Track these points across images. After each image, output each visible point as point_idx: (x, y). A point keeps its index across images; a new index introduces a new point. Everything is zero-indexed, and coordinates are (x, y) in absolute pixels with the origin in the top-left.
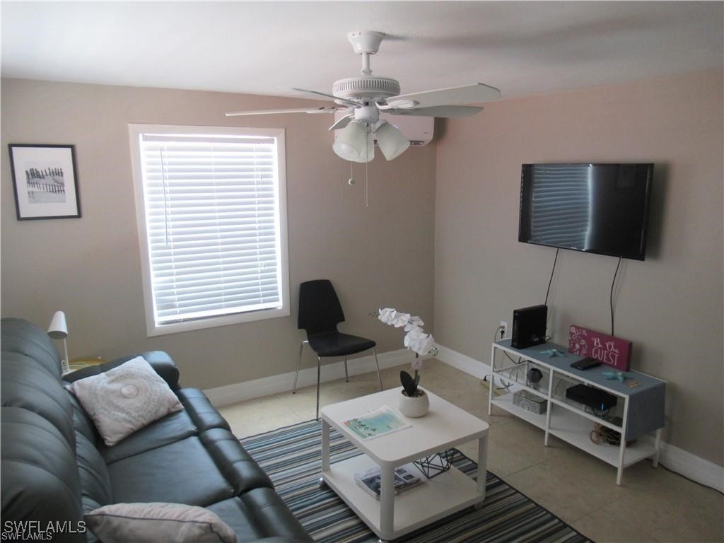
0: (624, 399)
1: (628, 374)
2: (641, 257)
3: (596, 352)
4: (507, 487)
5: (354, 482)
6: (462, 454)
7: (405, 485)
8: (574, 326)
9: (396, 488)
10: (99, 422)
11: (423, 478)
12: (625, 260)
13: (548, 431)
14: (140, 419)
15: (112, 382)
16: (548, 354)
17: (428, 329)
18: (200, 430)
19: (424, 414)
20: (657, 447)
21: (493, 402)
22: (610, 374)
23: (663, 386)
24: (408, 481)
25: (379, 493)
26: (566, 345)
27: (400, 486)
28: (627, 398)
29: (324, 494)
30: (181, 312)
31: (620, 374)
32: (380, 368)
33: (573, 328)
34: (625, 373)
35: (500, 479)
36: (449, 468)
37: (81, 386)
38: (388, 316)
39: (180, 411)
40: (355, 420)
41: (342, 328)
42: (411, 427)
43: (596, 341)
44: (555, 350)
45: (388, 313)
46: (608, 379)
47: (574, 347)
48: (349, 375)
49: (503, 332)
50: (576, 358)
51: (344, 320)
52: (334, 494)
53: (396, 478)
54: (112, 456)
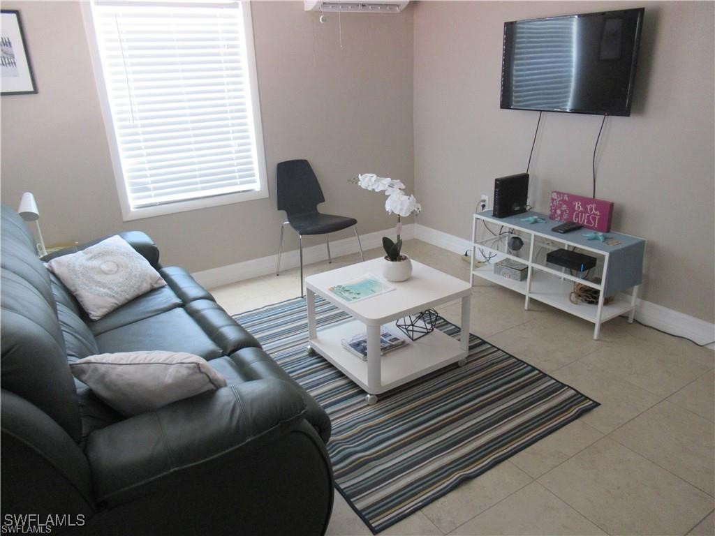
0: (603, 257)
1: (608, 235)
2: (626, 113)
3: (577, 216)
4: (489, 346)
5: (341, 347)
6: (445, 320)
7: (391, 347)
8: (555, 192)
9: (382, 349)
10: (81, 297)
11: (408, 340)
12: (609, 116)
13: (528, 295)
14: (123, 294)
15: (91, 259)
16: (528, 221)
17: (408, 191)
18: (185, 303)
19: (407, 279)
20: (633, 304)
21: (475, 273)
22: (590, 234)
23: (642, 244)
24: (393, 343)
25: (365, 354)
26: (548, 212)
27: (386, 348)
28: (607, 255)
29: (313, 360)
30: (156, 195)
31: (600, 234)
32: (363, 249)
33: (555, 194)
34: (605, 234)
35: (482, 340)
36: (433, 330)
37: (58, 263)
38: (368, 181)
39: (163, 287)
40: (339, 287)
41: (322, 208)
42: (395, 290)
43: (577, 205)
44: (536, 217)
45: (367, 179)
46: (589, 240)
47: (555, 212)
48: (332, 257)
49: (484, 206)
50: (556, 224)
51: (323, 201)
52: (322, 359)
53: (382, 341)
54: (99, 328)
